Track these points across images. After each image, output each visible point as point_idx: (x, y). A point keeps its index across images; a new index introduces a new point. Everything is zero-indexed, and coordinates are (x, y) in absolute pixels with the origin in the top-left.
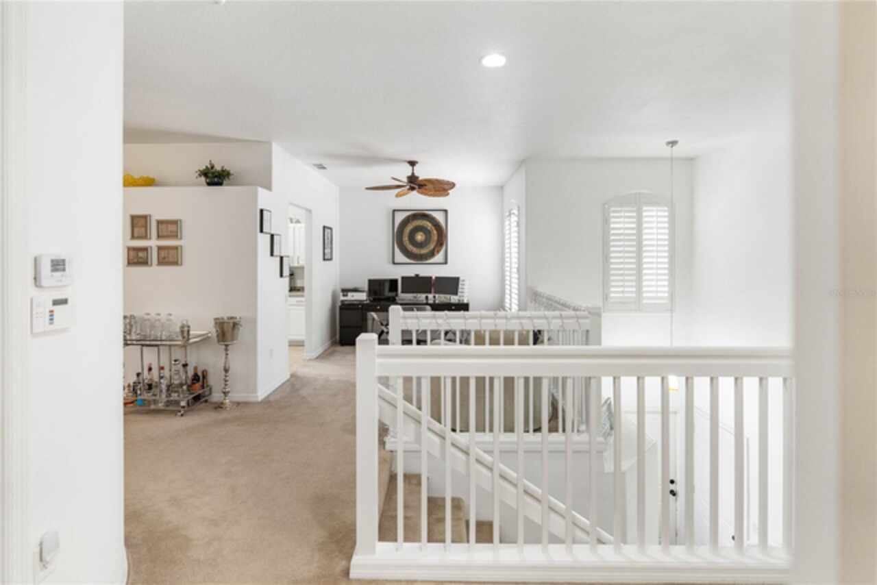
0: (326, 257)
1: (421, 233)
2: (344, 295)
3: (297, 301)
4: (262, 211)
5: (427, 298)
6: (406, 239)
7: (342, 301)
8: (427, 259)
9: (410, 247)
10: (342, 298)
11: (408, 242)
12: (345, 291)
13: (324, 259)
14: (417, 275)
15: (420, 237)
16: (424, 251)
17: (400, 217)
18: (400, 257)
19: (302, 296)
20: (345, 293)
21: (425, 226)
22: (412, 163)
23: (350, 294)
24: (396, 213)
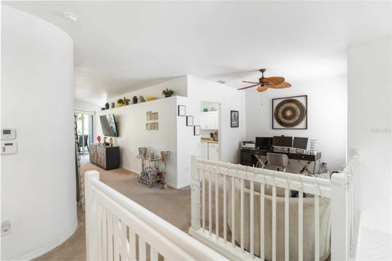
0: (232, 126)
1: (290, 111)
2: (244, 145)
3: (212, 145)
4: (179, 106)
5: (289, 149)
6: (280, 115)
7: (243, 147)
8: (293, 127)
9: (283, 120)
10: (243, 146)
11: (281, 116)
12: (245, 143)
13: (231, 127)
14: (283, 136)
15: (289, 113)
16: (291, 122)
17: (277, 103)
18: (277, 125)
19: (217, 143)
20: (244, 144)
21: (293, 106)
22: (262, 71)
23: (246, 144)
24: (274, 100)
